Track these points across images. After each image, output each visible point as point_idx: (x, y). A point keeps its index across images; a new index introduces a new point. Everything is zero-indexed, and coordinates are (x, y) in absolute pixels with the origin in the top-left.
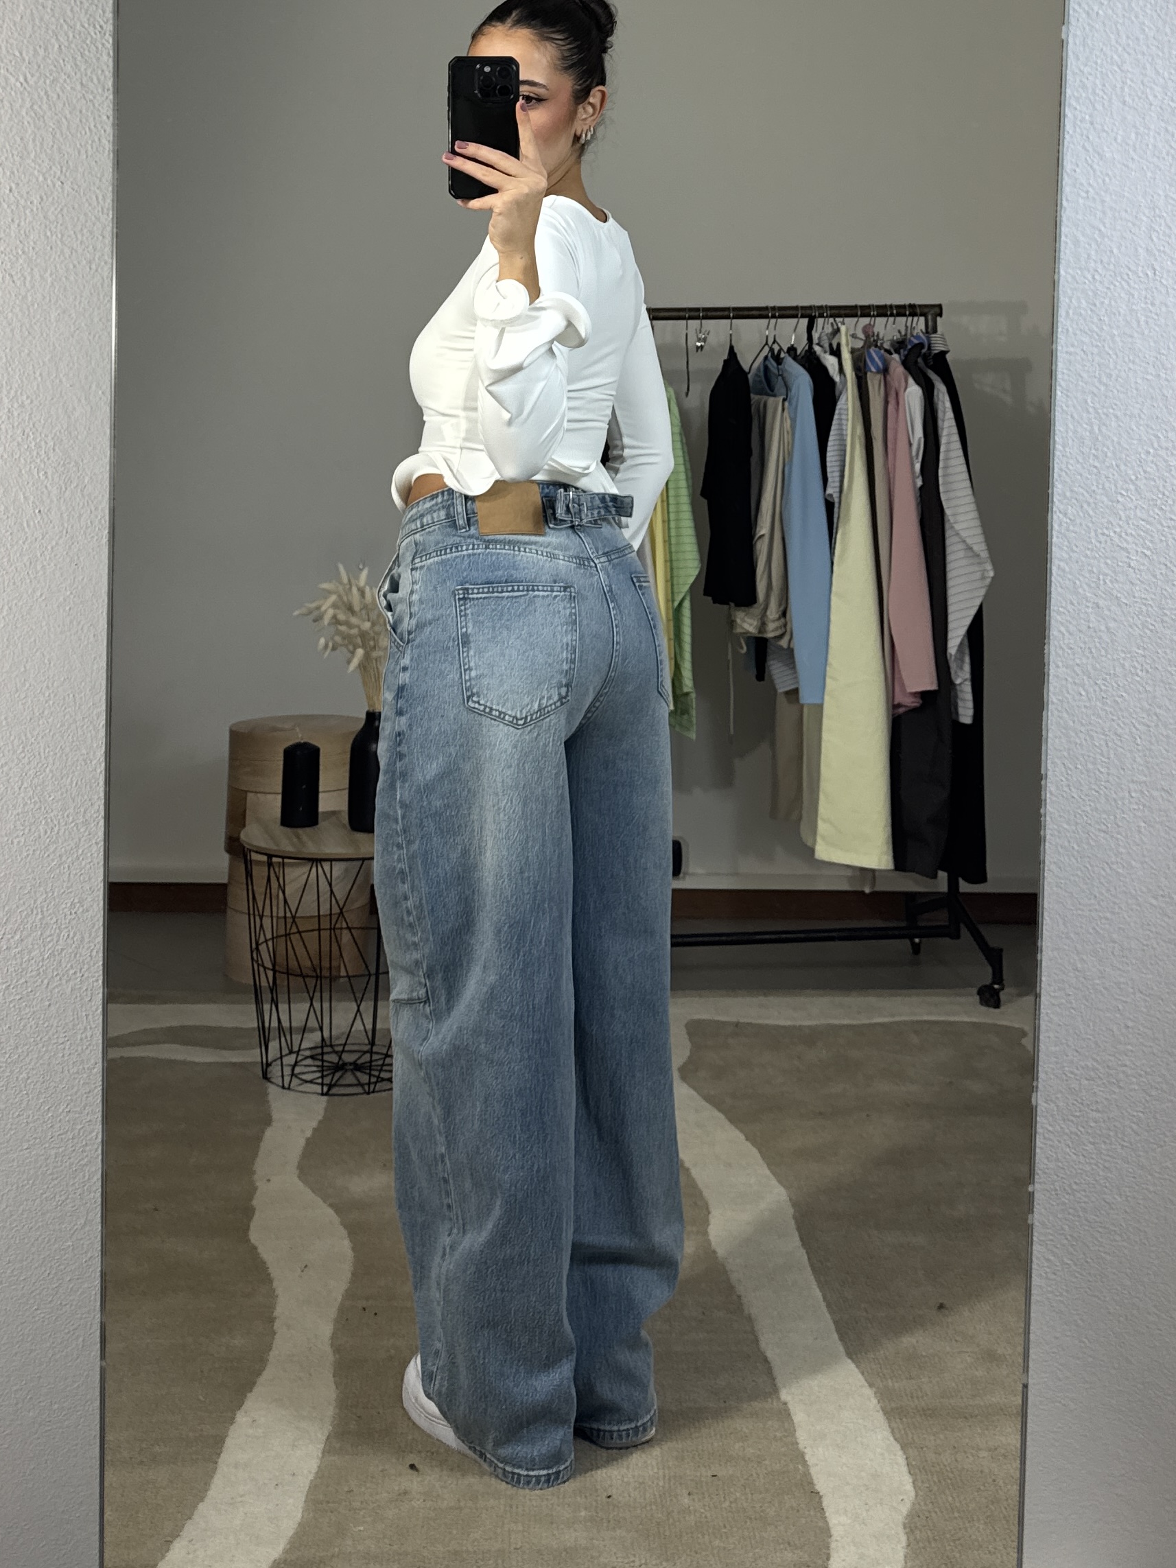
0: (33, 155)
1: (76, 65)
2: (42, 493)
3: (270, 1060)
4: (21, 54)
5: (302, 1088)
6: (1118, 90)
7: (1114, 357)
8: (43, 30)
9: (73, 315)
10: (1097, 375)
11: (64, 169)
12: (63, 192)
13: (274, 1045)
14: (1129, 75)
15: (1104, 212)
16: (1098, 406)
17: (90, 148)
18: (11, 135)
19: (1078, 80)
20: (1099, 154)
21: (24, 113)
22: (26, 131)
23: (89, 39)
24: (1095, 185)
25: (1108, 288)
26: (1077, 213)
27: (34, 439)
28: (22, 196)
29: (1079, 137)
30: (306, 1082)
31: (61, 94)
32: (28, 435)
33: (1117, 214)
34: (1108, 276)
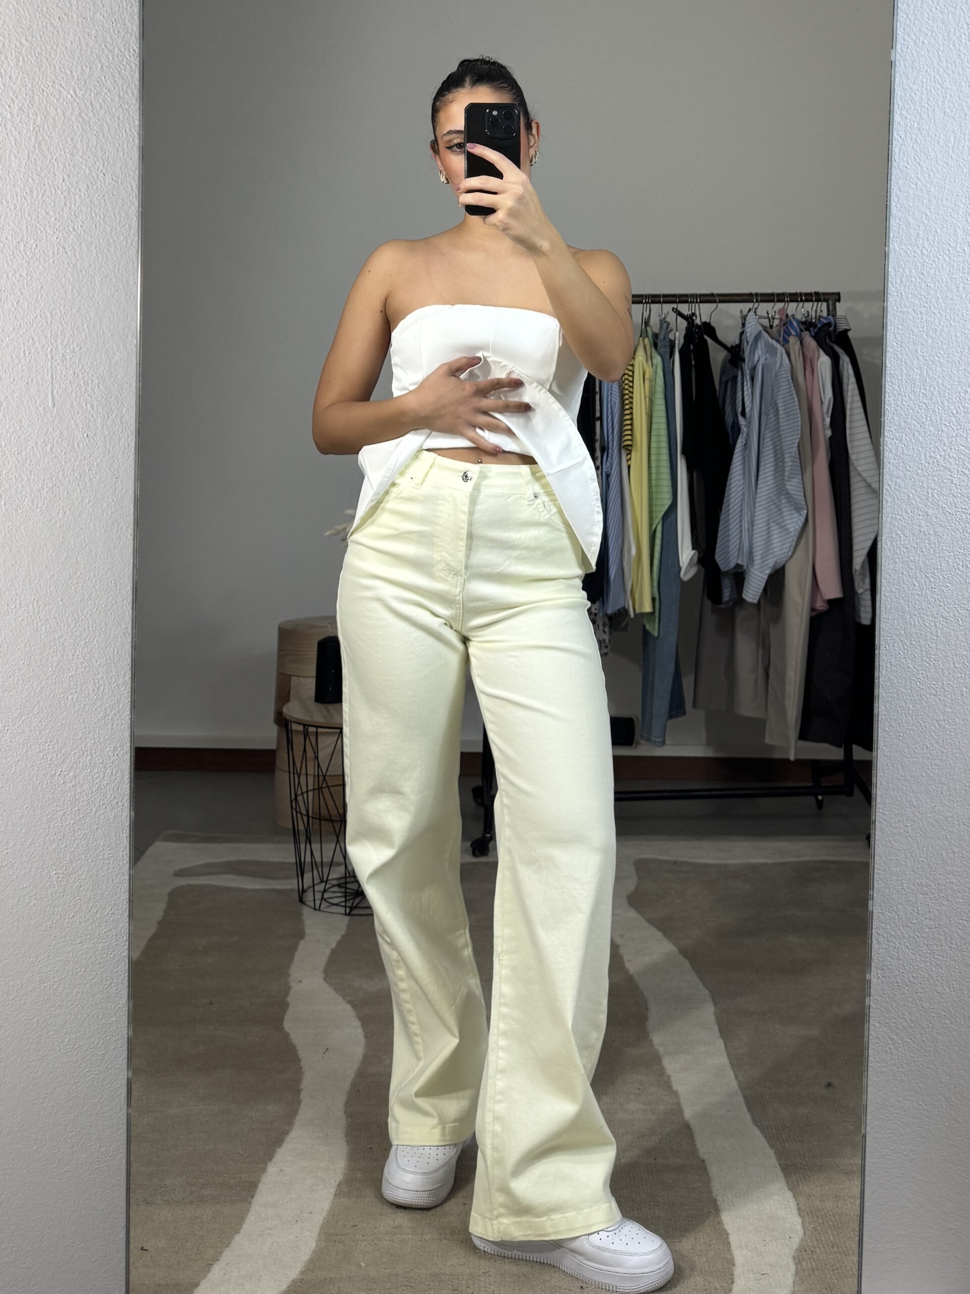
0: (81, 153)
1: (115, 81)
2: (89, 421)
3: (305, 888)
4: (71, 72)
5: (330, 910)
6: (940, 103)
7: (939, 315)
8: (89, 53)
9: (113, 280)
10: (925, 330)
11: (106, 164)
12: (105, 182)
13: (308, 876)
14: (949, 92)
15: (930, 201)
16: (925, 355)
18: (63, 137)
19: (908, 95)
20: (925, 153)
21: (73, 119)
22: (76, 134)
24: (922, 178)
25: (933, 261)
26: (908, 200)
27: (83, 378)
28: (72, 185)
30: (334, 905)
31: (103, 104)
32: (78, 375)
33: (940, 202)
34: (933, 251)
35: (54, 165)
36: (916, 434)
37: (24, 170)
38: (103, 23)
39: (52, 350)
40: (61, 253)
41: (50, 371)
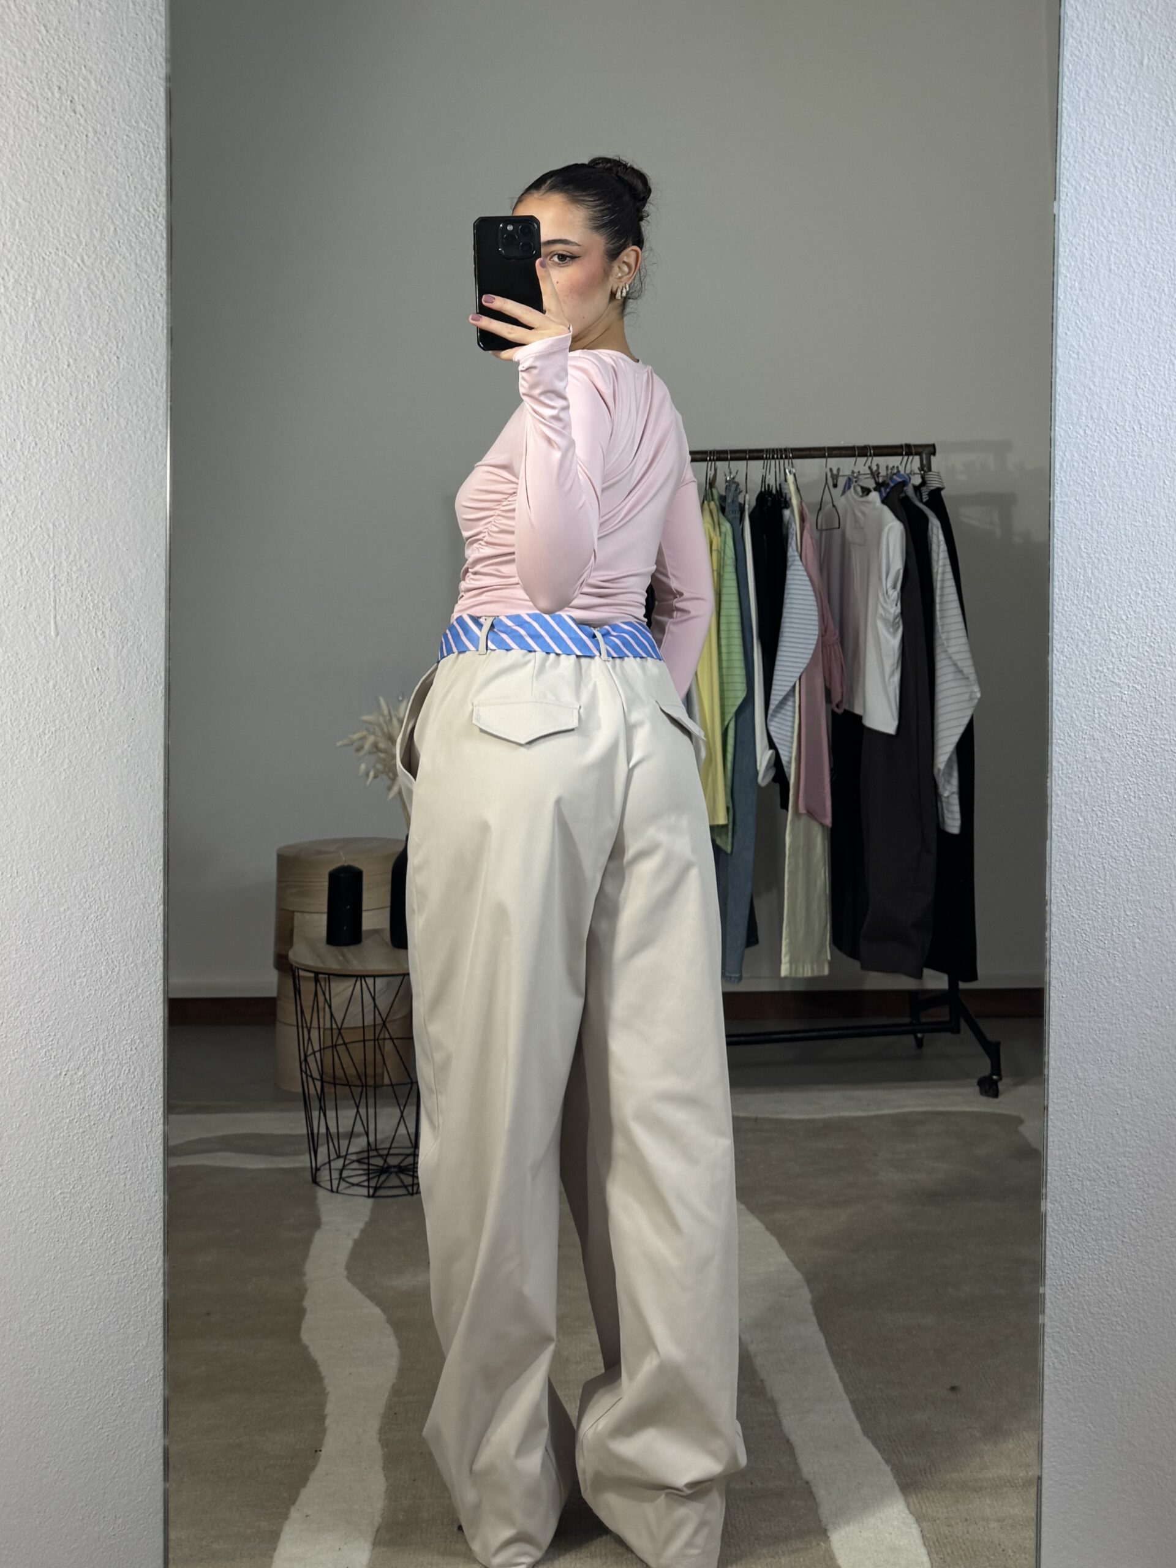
0: (89, 333)
1: (131, 246)
3: (318, 1165)
4: (78, 236)
5: (350, 1191)
6: (1104, 258)
7: (1105, 506)
8: (100, 214)
9: (129, 483)
10: (1089, 522)
11: (120, 345)
12: (119, 366)
13: (322, 1151)
14: (1115, 246)
15: (1094, 372)
16: (1090, 551)
17: (144, 324)
18: (69, 313)
19: (1067, 250)
20: (1087, 318)
21: (82, 293)
22: (84, 309)
23: (143, 221)
24: (1085, 347)
25: (1099, 442)
26: (1069, 372)
27: (93, 601)
28: (80, 372)
29: (1070, 302)
30: (353, 1185)
31: (116, 273)
33: (1105, 373)
34: (1098, 431)
35: (57, 347)
36: (1080, 644)
37: (21, 354)
38: (117, 177)
39: (54, 567)
40: (65, 452)
41: (52, 593)
